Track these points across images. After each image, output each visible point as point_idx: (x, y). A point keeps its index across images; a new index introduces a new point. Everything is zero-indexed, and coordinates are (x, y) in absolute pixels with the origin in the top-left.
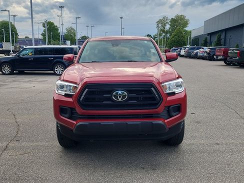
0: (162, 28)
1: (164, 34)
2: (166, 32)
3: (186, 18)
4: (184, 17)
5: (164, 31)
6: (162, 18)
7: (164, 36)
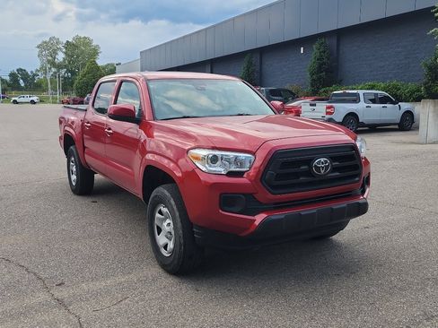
0: (50, 58)
1: (53, 70)
2: (59, 67)
3: (94, 44)
4: (91, 41)
5: (53, 64)
6: (48, 40)
7: (55, 73)
